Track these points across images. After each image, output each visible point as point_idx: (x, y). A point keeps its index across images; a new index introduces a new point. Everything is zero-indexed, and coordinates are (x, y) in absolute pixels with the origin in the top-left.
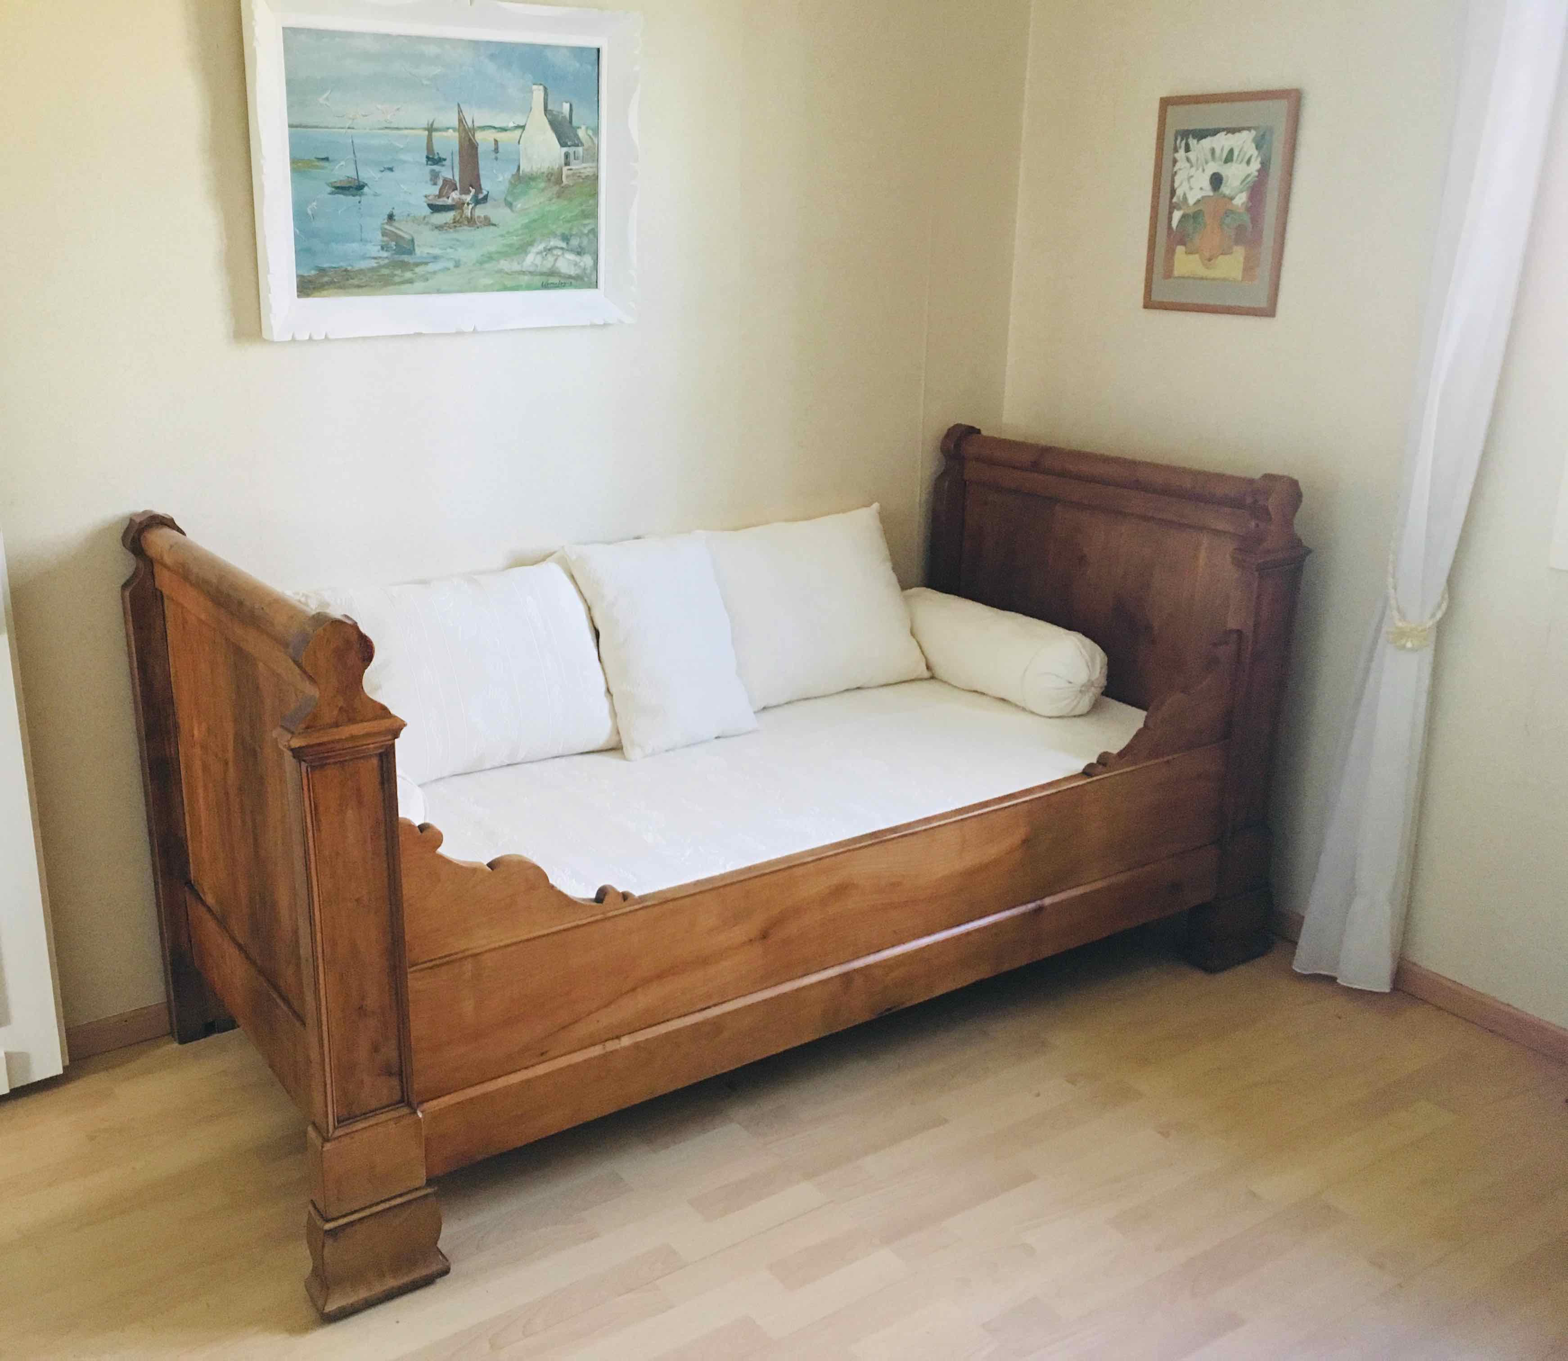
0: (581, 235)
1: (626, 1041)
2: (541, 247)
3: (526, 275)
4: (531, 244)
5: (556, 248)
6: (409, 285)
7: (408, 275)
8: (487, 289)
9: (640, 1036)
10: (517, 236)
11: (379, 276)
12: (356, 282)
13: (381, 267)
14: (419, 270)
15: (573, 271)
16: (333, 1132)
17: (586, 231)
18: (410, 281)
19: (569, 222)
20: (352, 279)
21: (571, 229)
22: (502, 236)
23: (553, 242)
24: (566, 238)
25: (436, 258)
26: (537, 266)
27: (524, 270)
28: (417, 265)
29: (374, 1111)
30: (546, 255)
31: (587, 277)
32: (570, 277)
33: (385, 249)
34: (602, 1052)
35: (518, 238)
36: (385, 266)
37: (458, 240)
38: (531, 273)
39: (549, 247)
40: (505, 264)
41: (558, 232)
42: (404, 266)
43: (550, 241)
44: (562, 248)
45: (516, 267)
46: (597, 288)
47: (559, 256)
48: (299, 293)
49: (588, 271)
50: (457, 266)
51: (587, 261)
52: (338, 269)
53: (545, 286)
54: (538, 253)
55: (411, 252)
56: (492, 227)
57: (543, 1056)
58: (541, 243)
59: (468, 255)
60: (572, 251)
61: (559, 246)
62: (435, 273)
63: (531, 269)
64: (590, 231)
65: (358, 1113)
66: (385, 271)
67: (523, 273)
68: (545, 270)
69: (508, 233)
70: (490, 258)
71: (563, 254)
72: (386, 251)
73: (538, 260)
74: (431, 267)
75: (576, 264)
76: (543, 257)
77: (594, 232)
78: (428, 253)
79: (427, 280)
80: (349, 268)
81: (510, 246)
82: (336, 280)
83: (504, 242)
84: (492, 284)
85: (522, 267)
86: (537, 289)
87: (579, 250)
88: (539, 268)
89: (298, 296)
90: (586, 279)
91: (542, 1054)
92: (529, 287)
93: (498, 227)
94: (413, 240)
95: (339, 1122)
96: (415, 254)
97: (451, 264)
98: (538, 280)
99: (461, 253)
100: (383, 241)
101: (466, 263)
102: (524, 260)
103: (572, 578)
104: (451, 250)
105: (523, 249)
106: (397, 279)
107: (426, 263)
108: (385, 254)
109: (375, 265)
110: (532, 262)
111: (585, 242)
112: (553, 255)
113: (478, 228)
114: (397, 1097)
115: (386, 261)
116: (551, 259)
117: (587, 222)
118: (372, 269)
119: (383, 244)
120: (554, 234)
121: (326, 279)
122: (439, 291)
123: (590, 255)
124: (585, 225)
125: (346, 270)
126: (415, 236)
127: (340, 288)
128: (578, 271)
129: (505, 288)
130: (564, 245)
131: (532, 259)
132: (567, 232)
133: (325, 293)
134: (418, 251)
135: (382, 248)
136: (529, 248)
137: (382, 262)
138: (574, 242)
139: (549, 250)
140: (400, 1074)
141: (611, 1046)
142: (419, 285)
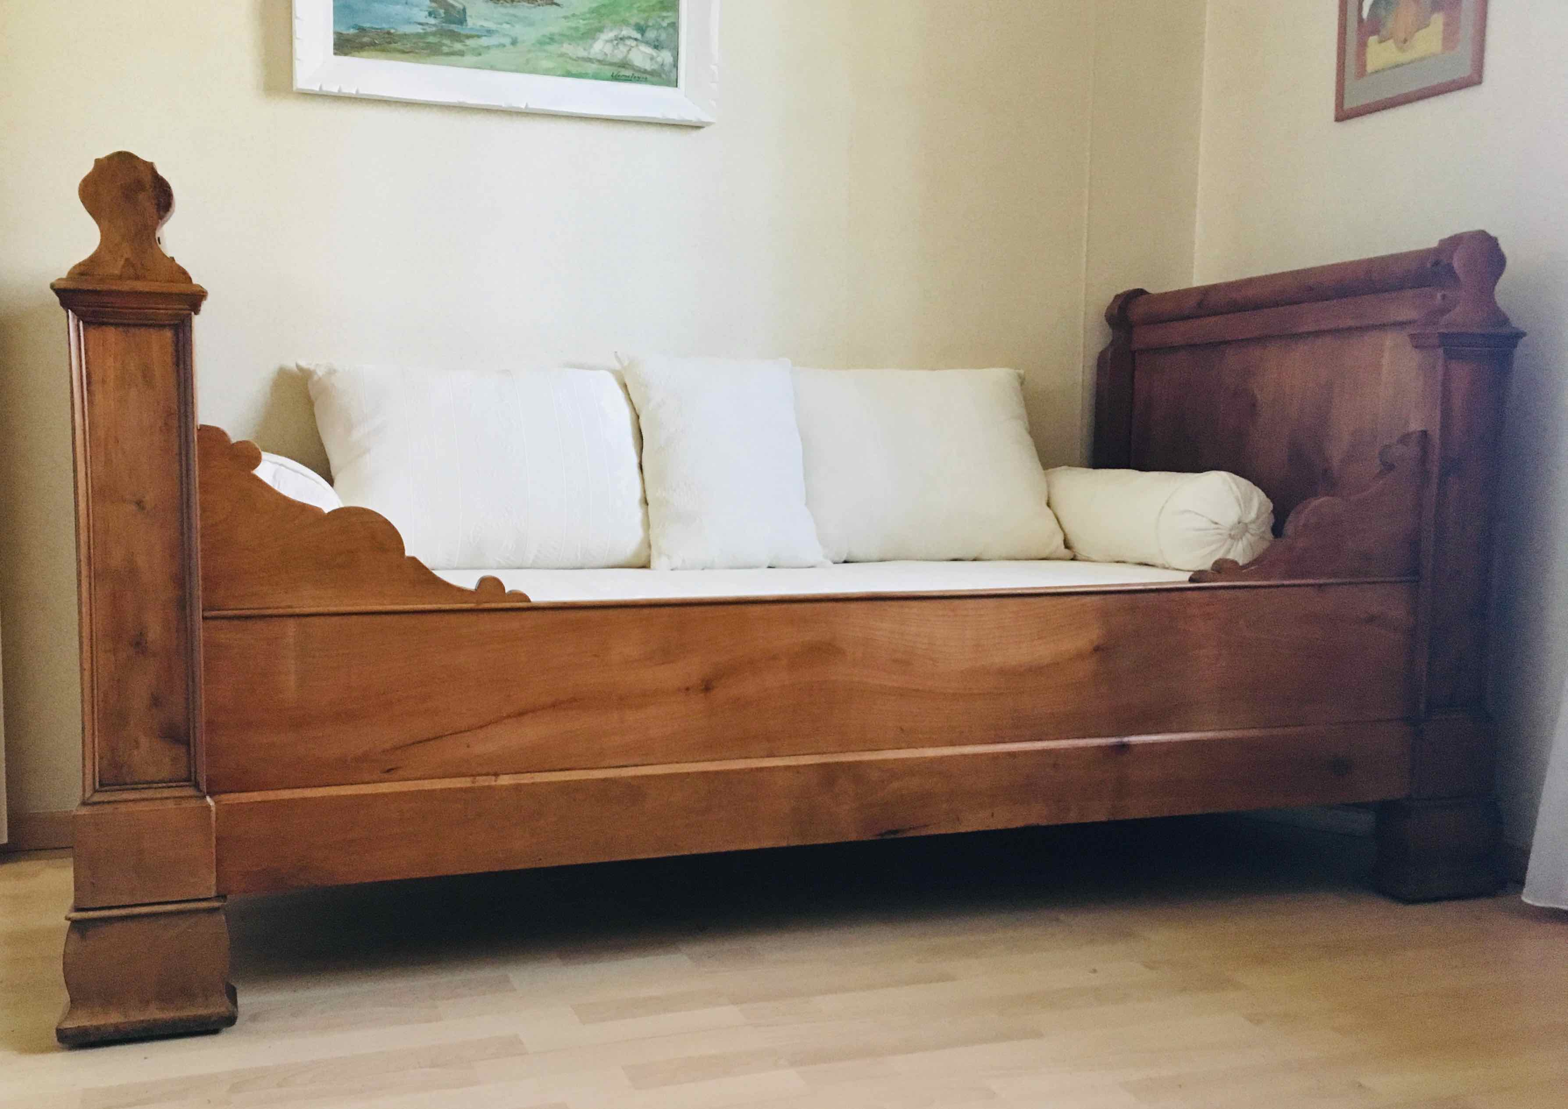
0: (659, 27)
1: (505, 780)
2: (612, 35)
3: (593, 63)
4: (600, 30)
5: (630, 38)
6: (459, 58)
7: (458, 46)
8: (547, 72)
9: (526, 779)
10: (584, 20)
11: (424, 43)
12: (398, 46)
13: (426, 34)
14: (471, 43)
15: (648, 66)
16: (92, 795)
17: (665, 24)
18: (461, 54)
19: (644, 11)
20: (395, 43)
21: (647, 20)
22: (565, 17)
23: (626, 32)
24: (641, 29)
25: (489, 32)
26: (606, 54)
27: (591, 57)
28: (468, 37)
29: (150, 784)
30: (617, 44)
31: (666, 74)
32: (645, 72)
33: (433, 15)
34: (469, 785)
35: (585, 22)
36: (434, 34)
37: (515, 16)
38: (599, 61)
39: (620, 36)
40: (567, 48)
41: (634, 20)
42: (455, 36)
43: (622, 30)
44: (636, 39)
45: (582, 53)
46: (677, 86)
47: (633, 47)
48: (336, 51)
49: (666, 68)
50: (514, 42)
51: (666, 56)
52: (379, 31)
53: (616, 78)
54: (607, 41)
55: (462, 21)
56: (554, 6)
57: (390, 772)
58: (611, 30)
59: (529, 35)
60: (647, 43)
61: (632, 36)
62: (488, 48)
63: (600, 57)
64: (669, 24)
65: (128, 780)
66: (431, 39)
67: (590, 60)
68: (615, 60)
69: (574, 15)
70: (552, 39)
71: (637, 45)
72: (435, 17)
73: (608, 48)
74: (484, 41)
75: (652, 58)
76: (614, 46)
77: (674, 26)
78: (482, 26)
79: (480, 54)
80: (392, 31)
81: (576, 29)
82: (377, 42)
83: (570, 24)
84: (554, 68)
85: (589, 53)
86: (607, 80)
87: (656, 43)
88: (609, 57)
89: (335, 54)
90: (664, 76)
91: (389, 771)
92: (596, 77)
93: (562, 8)
94: (464, 10)
95: (101, 785)
96: (467, 26)
97: (507, 41)
98: (608, 71)
99: (518, 30)
100: (430, 7)
101: (524, 41)
102: (591, 46)
103: (625, 387)
104: (508, 26)
105: (591, 34)
106: (445, 49)
107: (479, 37)
108: (432, 21)
109: (421, 31)
110: (600, 50)
111: (663, 36)
112: (625, 45)
113: (539, 5)
114: (183, 773)
115: (434, 29)
116: (623, 49)
117: (665, 14)
118: (418, 35)
119: (431, 10)
120: (625, 22)
121: (366, 40)
122: (493, 68)
123: (670, 50)
124: (664, 18)
125: (389, 33)
126: (467, 5)
127: (383, 51)
128: (655, 67)
129: (569, 74)
130: (639, 36)
131: (600, 47)
132: (642, 23)
133: (365, 54)
134: (470, 22)
135: (430, 14)
136: (598, 34)
137: (429, 30)
138: (651, 34)
139: (621, 39)
140: (188, 744)
141: (483, 781)
142: (469, 59)
